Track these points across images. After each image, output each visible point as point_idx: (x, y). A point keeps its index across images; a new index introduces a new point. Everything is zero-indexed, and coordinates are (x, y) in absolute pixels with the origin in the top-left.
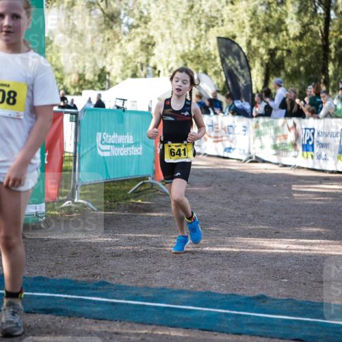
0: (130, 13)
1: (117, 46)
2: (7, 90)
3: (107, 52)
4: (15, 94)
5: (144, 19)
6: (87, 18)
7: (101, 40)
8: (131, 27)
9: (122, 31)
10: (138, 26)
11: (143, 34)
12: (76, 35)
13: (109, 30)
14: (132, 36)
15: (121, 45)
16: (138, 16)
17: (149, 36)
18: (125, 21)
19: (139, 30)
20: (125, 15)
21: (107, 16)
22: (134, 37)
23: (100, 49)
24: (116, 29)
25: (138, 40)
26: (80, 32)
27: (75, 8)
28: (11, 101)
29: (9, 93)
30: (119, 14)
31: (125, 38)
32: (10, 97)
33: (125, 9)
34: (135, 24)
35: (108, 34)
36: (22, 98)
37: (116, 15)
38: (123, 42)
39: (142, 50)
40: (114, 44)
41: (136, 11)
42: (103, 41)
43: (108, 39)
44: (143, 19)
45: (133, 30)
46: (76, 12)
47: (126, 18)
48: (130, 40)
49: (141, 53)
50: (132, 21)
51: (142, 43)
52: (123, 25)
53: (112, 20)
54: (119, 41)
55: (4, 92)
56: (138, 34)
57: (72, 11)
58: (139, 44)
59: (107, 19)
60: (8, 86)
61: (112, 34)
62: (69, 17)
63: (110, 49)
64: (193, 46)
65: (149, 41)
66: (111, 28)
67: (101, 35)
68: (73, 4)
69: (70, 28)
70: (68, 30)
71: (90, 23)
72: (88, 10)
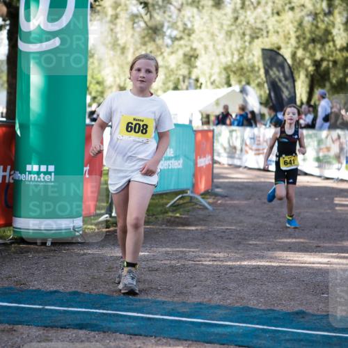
0: (173, 26)
1: (160, 58)
2: (142, 124)
4: (147, 126)
5: (188, 32)
6: (130, 32)
8: (175, 39)
9: (165, 43)
10: (181, 38)
11: (186, 46)
12: (118, 48)
13: (152, 43)
14: (175, 49)
15: (164, 57)
16: (181, 28)
17: (192, 49)
18: (168, 32)
19: (182, 42)
20: (168, 27)
21: (151, 28)
22: (177, 50)
24: (159, 41)
25: (181, 53)
26: (122, 45)
27: (118, 21)
28: (144, 131)
29: (143, 125)
30: (162, 26)
31: (168, 50)
32: (143, 129)
33: (169, 22)
34: (178, 36)
35: (151, 47)
36: (151, 129)
37: (159, 27)
38: (165, 54)
39: (184, 62)
40: (157, 56)
41: (180, 24)
43: (151, 52)
44: (186, 32)
45: (176, 43)
46: (119, 25)
47: (169, 30)
48: (172, 53)
49: (183, 65)
50: (175, 33)
51: (185, 55)
52: (165, 38)
53: (155, 33)
54: (162, 53)
55: (139, 125)
56: (181, 46)
57: (115, 24)
58: (182, 56)
59: (150, 31)
60: (143, 121)
61: (154, 46)
62: (112, 30)
64: (236, 58)
65: (191, 53)
66: (154, 41)
67: (144, 48)
68: (116, 17)
69: (112, 41)
70: (110, 43)
71: (133, 36)
72: (131, 23)
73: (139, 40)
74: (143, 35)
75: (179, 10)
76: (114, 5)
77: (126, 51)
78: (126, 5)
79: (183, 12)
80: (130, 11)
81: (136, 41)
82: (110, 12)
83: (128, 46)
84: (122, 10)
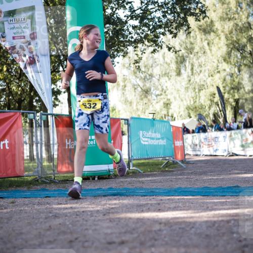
0: (157, 89)
1: (151, 106)
3: (145, 110)
6: (134, 93)
7: (142, 104)
8: (157, 96)
9: (153, 99)
10: (161, 94)
11: (164, 99)
12: (128, 103)
13: (146, 99)
14: (159, 100)
15: (153, 105)
16: (161, 89)
17: (167, 100)
18: (154, 92)
19: (162, 97)
20: (153, 90)
21: (144, 91)
22: (160, 101)
23: (141, 109)
24: (149, 97)
25: (161, 103)
26: (130, 101)
27: (126, 88)
31: (155, 102)
33: (154, 86)
34: (159, 94)
35: (145, 100)
37: (149, 90)
38: (153, 104)
39: (164, 107)
40: (149, 105)
41: (159, 87)
42: (143, 105)
43: (146, 104)
44: (164, 91)
45: (159, 97)
46: (127, 90)
47: (154, 91)
48: (157, 103)
49: (164, 109)
50: (158, 92)
51: (164, 103)
52: (153, 95)
53: (147, 93)
54: (151, 104)
56: (161, 99)
57: (125, 90)
58: (163, 104)
59: (144, 92)
61: (147, 100)
62: (123, 93)
63: (147, 109)
64: (192, 103)
65: (168, 102)
66: (147, 97)
67: (142, 101)
68: (125, 86)
69: (124, 99)
70: (123, 100)
71: (135, 95)
72: (133, 89)
73: (139, 98)
74: (141, 95)
75: (159, 80)
76: (123, 80)
77: (132, 104)
78: (129, 79)
79: (161, 81)
80: (132, 82)
81: (137, 98)
82: (122, 84)
83: (133, 101)
84: (128, 82)
